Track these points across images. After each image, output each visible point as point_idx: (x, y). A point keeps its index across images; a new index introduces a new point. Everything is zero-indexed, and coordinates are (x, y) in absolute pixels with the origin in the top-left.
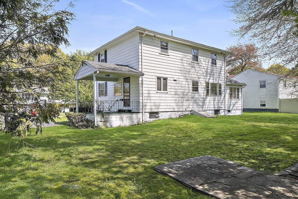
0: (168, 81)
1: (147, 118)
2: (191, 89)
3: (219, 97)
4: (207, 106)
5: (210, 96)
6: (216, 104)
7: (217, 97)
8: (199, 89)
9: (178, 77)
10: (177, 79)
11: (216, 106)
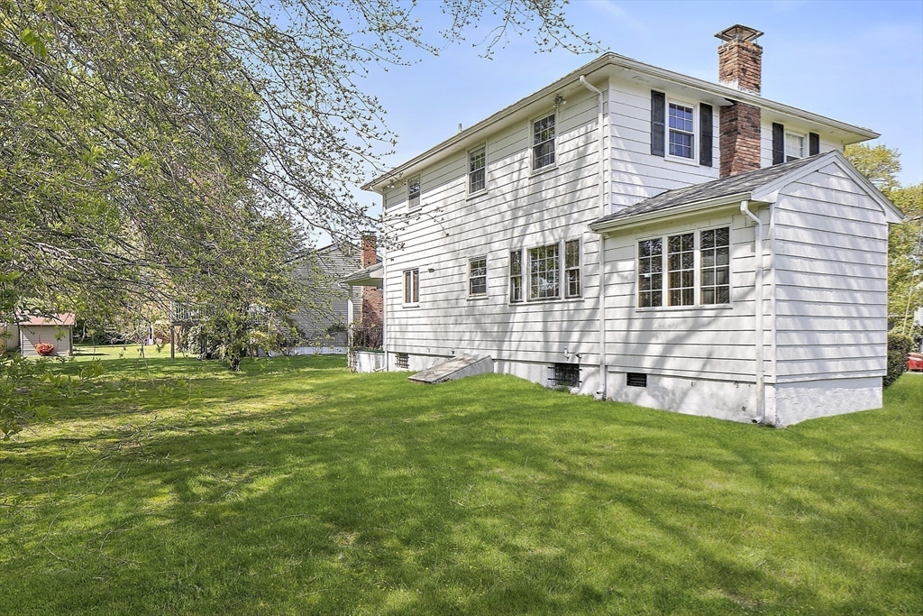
0: (421, 276)
1: (392, 365)
2: (467, 286)
3: (572, 306)
4: (514, 346)
5: (525, 302)
6: (554, 336)
7: (557, 307)
8: (489, 283)
9: (436, 259)
10: (435, 267)
11: (555, 347)
